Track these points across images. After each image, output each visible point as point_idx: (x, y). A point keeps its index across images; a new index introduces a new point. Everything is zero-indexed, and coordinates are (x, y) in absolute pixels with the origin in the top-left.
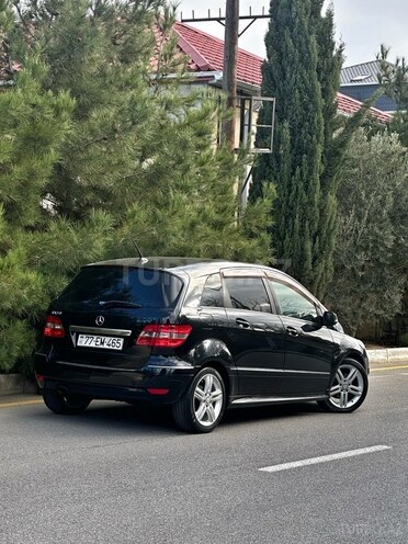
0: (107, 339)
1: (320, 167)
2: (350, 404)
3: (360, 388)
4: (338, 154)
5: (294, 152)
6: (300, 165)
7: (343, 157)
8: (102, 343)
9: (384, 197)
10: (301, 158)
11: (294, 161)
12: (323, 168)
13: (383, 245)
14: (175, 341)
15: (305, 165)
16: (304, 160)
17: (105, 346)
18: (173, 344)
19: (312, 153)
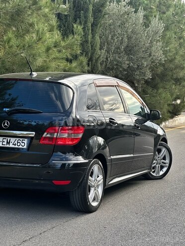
0: (13, 140)
1: (91, 19)
2: (161, 173)
3: (167, 161)
4: (100, 11)
5: (75, 10)
6: (79, 18)
7: (103, 13)
8: (8, 143)
9: (122, 38)
10: (80, 13)
11: (75, 15)
12: (92, 20)
13: (121, 67)
14: (72, 140)
15: (82, 18)
16: (82, 15)
17: (11, 145)
18: (70, 143)
19: (87, 10)
